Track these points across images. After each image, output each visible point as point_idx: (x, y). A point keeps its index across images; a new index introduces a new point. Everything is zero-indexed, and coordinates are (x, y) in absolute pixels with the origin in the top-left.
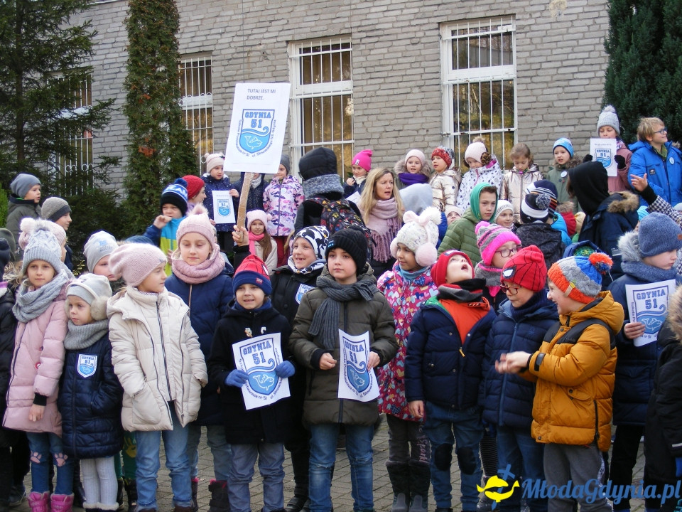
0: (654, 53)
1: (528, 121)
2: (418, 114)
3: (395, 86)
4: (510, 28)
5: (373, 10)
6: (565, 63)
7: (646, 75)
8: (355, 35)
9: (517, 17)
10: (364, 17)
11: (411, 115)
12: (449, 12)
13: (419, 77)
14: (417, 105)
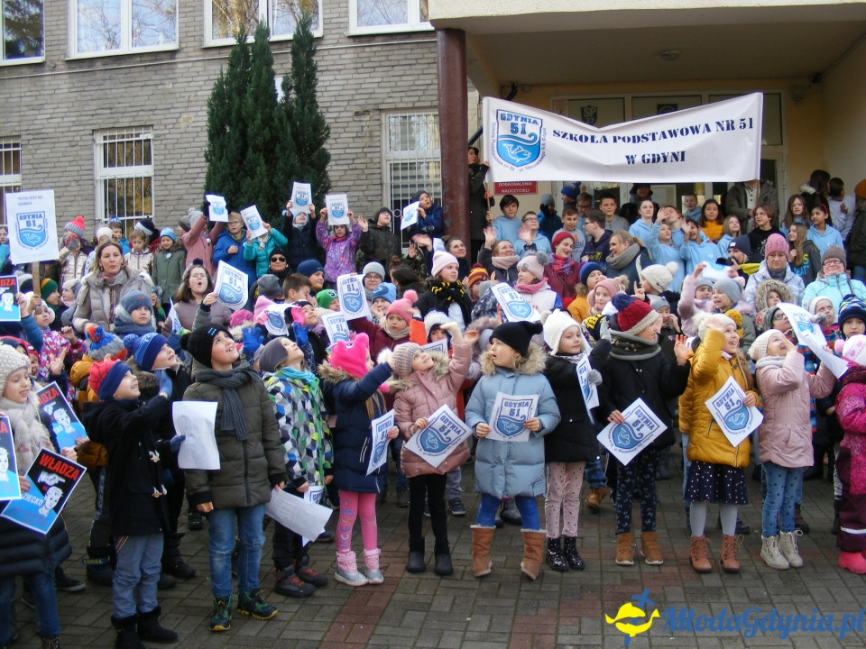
0: (241, 163)
1: (162, 211)
2: (76, 203)
3: (56, 180)
4: (150, 136)
5: (39, 117)
6: (192, 165)
7: (233, 180)
8: (24, 137)
9: (155, 127)
10: (30, 123)
11: (69, 204)
12: (100, 121)
13: (76, 173)
14: (75, 196)
